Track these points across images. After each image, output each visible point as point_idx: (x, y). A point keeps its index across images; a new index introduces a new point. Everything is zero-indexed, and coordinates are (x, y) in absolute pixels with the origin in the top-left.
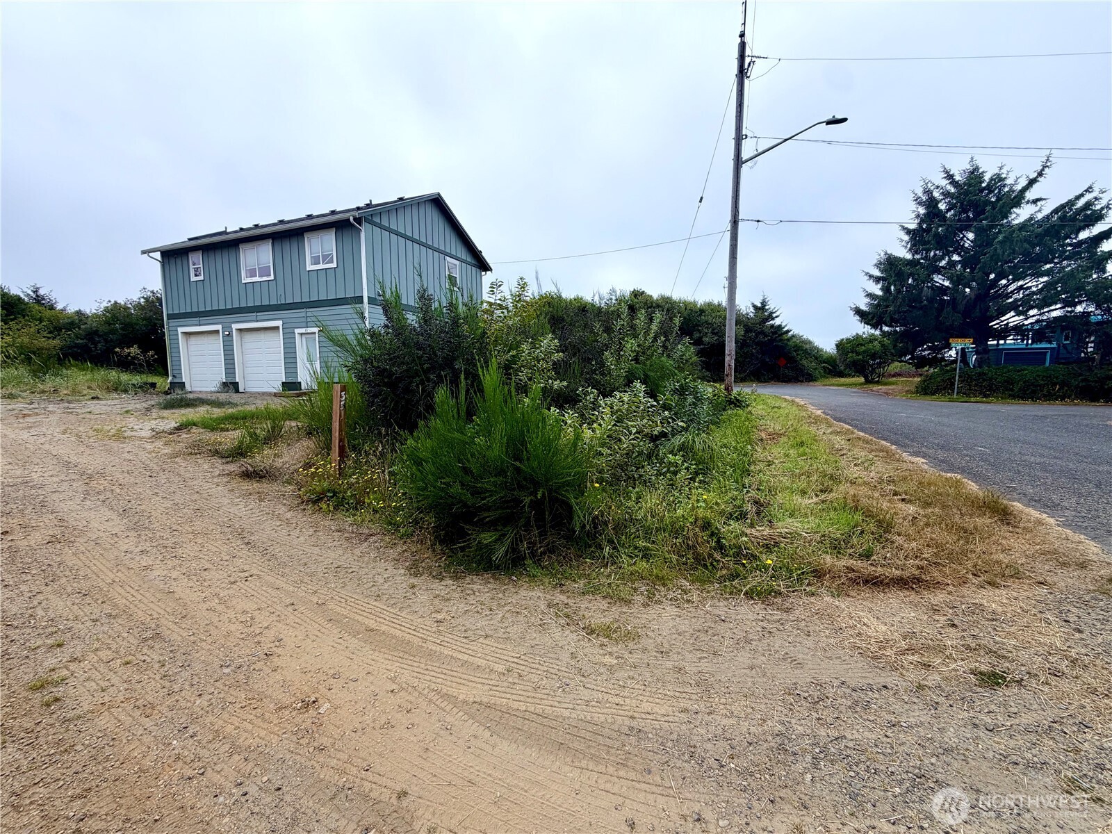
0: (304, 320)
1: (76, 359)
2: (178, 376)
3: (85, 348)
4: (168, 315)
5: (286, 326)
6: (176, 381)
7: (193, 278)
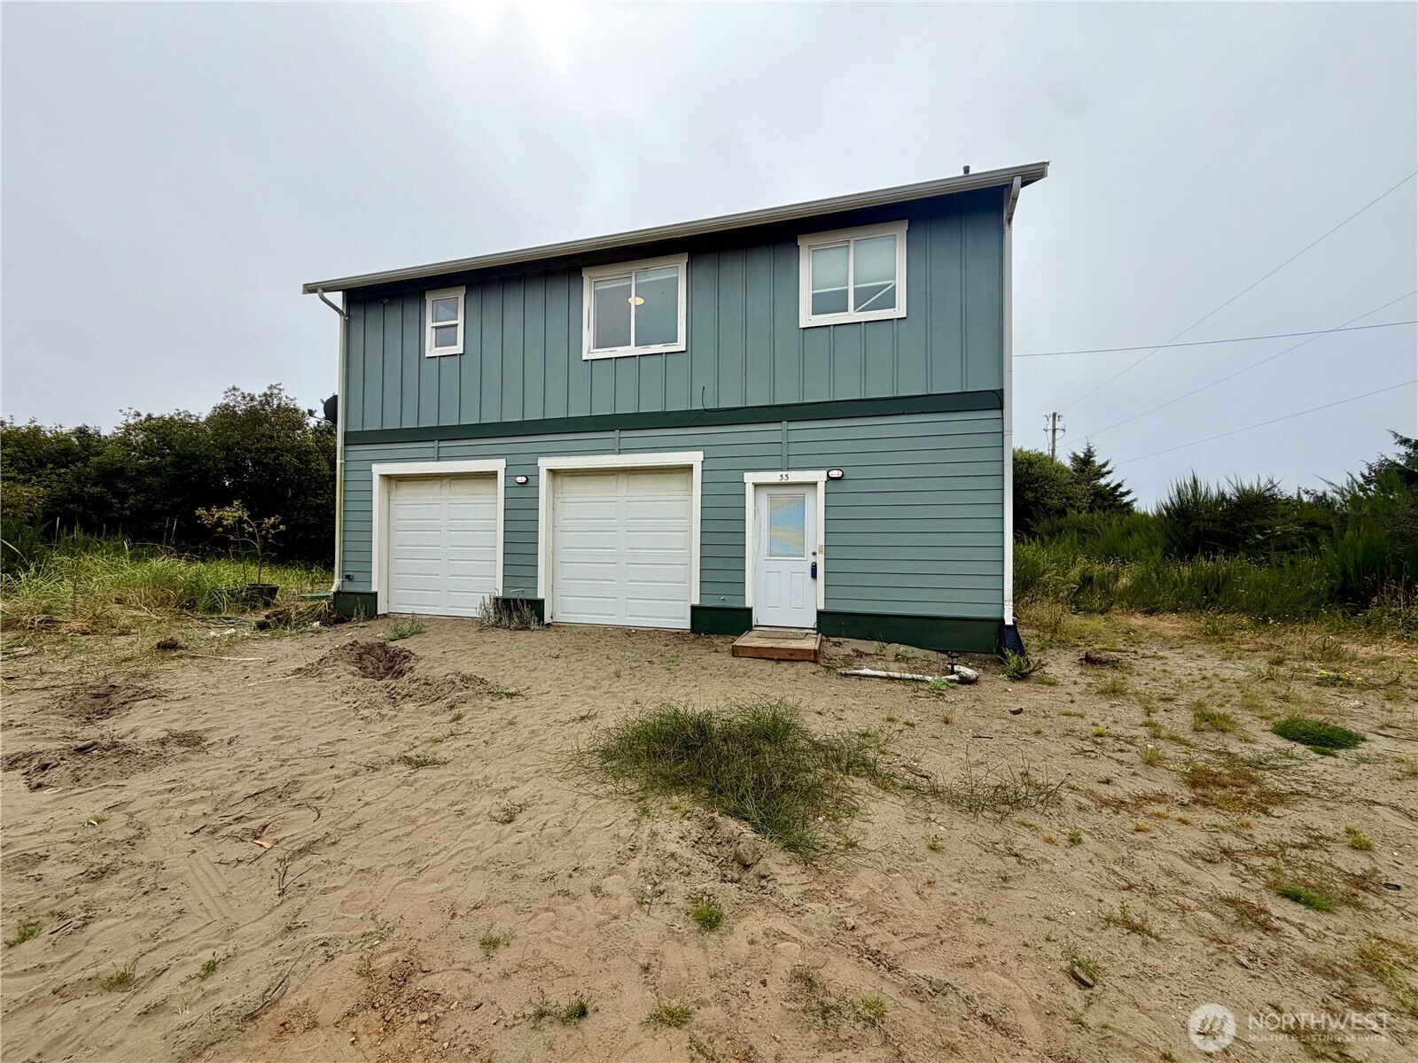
0: (776, 449)
1: (89, 528)
2: (356, 576)
3: (99, 504)
4: (347, 435)
5: (712, 464)
6: (350, 587)
7: (431, 350)
